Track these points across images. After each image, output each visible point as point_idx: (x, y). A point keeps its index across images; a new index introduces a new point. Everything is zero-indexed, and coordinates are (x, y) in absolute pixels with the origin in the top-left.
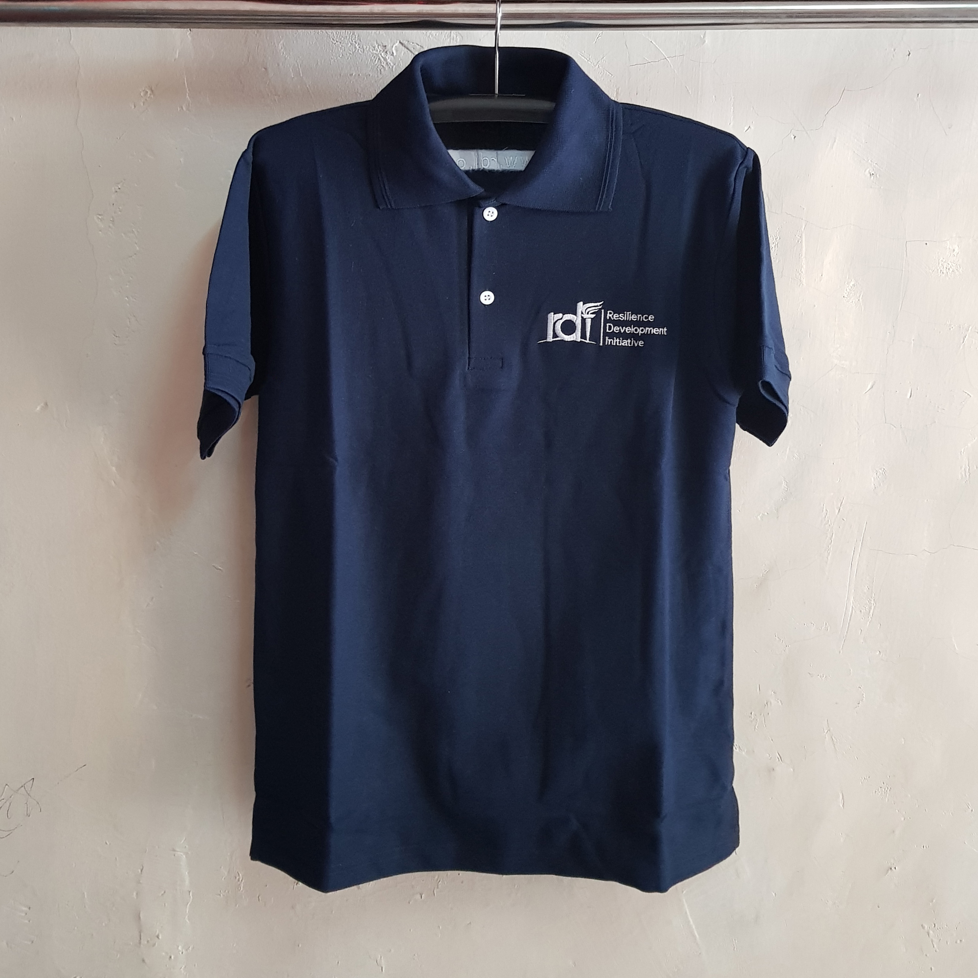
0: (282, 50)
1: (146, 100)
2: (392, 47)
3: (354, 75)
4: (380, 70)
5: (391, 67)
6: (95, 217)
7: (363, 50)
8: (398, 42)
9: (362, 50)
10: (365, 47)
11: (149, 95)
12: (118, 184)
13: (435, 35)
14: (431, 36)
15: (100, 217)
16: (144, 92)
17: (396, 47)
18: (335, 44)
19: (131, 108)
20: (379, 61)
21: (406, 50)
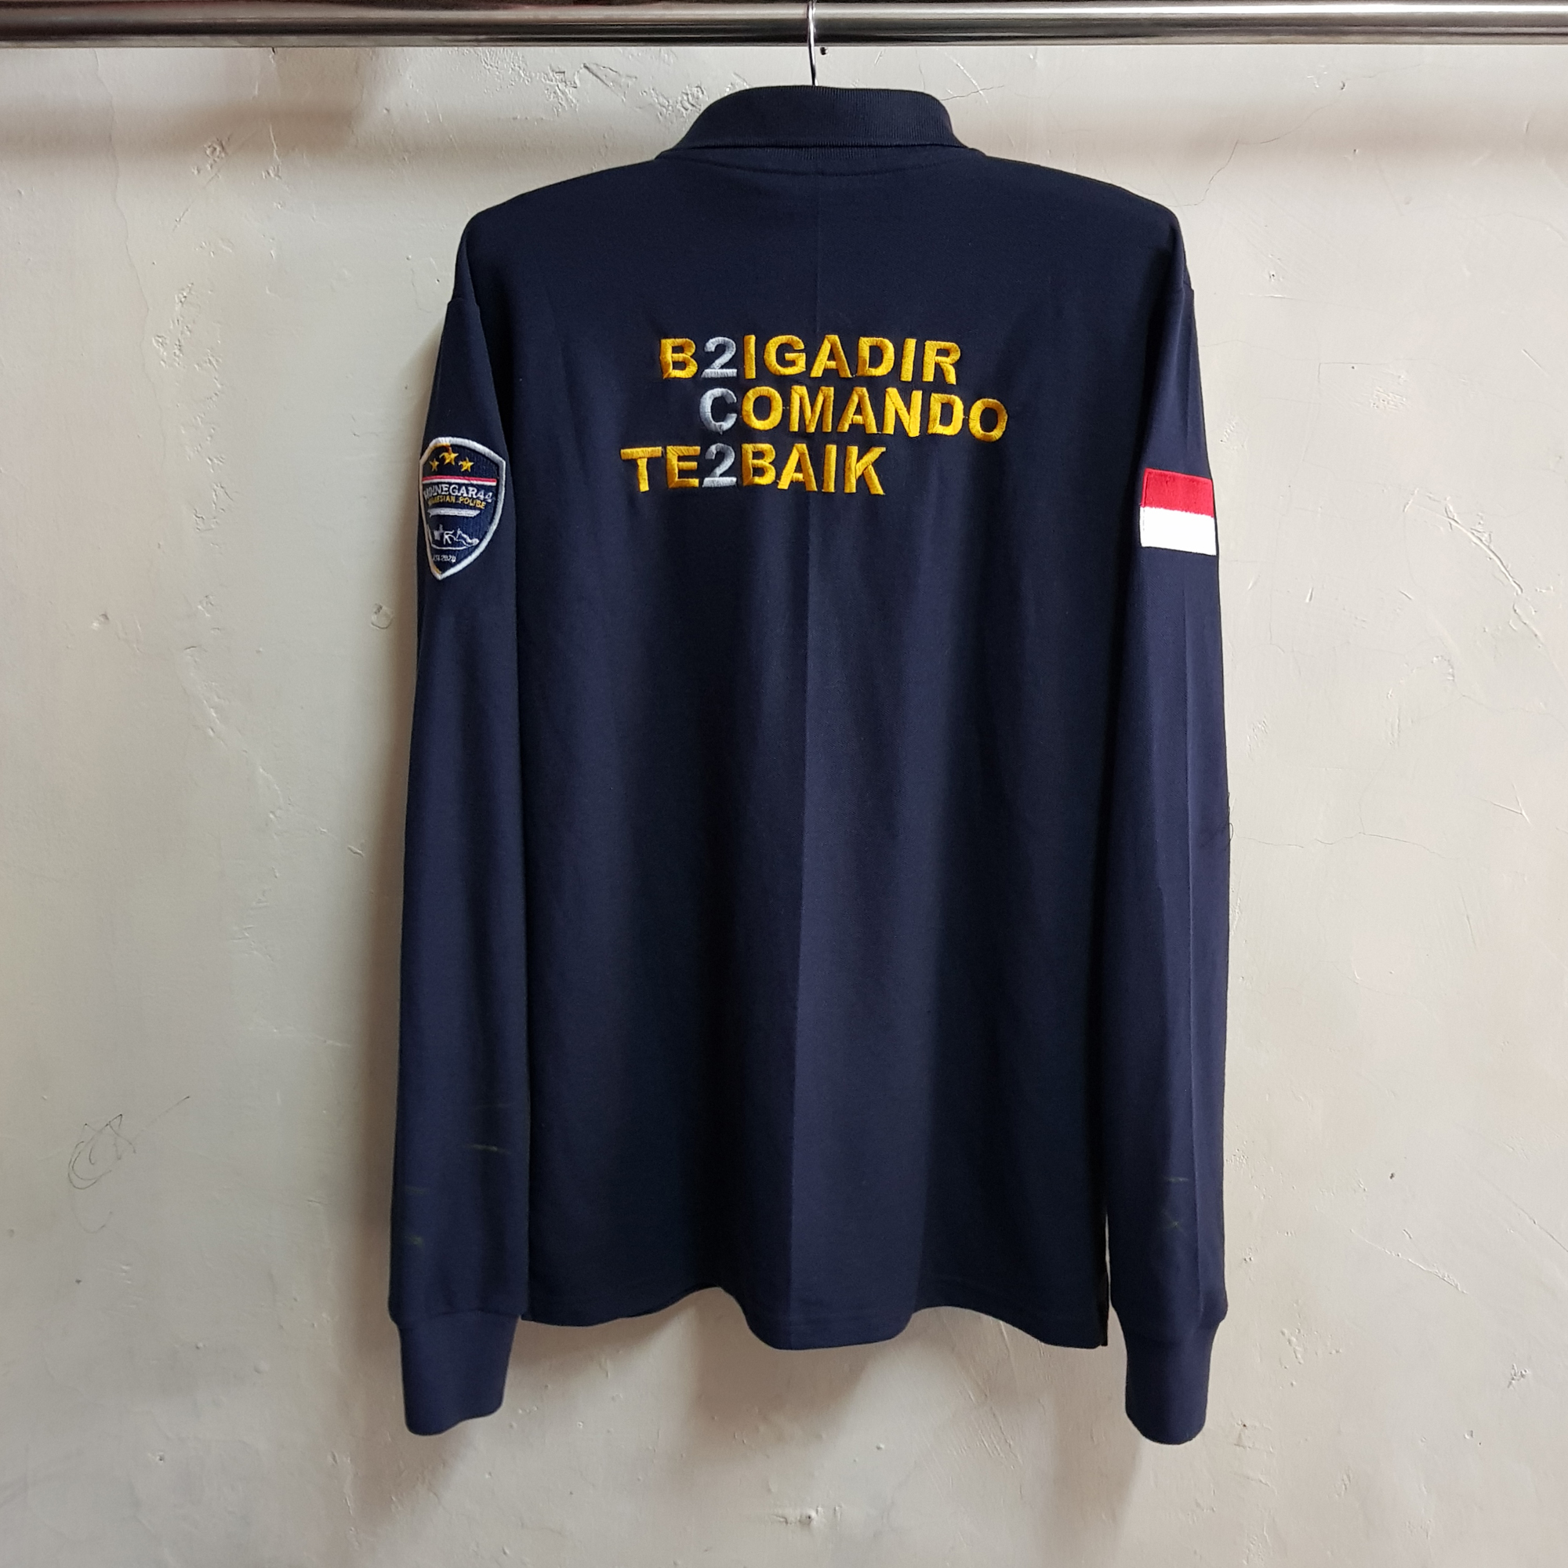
0: (411, 81)
1: (214, 160)
2: (574, 74)
3: (519, 117)
4: (558, 111)
5: (573, 105)
6: (154, 341)
7: (531, 78)
8: (582, 66)
9: (529, 80)
10: (534, 75)
11: (218, 153)
12: (183, 289)
13: (636, 55)
14: (630, 57)
15: (160, 340)
16: (211, 149)
17: (578, 72)
18: (489, 70)
19: (193, 173)
20: (556, 99)
21: (594, 77)
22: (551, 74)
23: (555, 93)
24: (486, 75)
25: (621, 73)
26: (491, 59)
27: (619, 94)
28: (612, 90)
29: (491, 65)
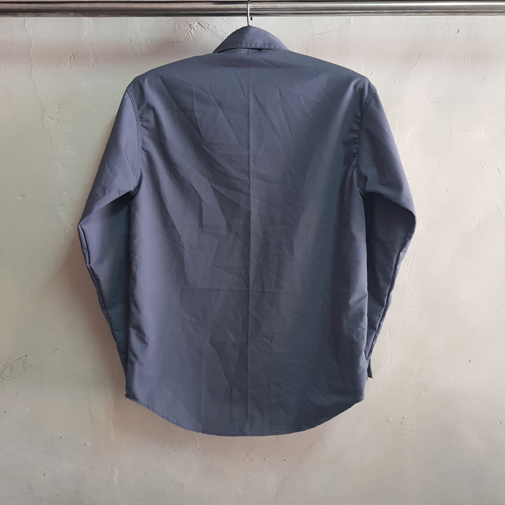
1: (71, 62)
2: (194, 25)
4: (188, 38)
5: (193, 36)
6: (48, 119)
8: (197, 23)
9: (179, 28)
10: (180, 26)
11: (72, 59)
15: (51, 118)
16: (70, 57)
17: (196, 25)
20: (188, 34)
21: (201, 27)
22: (186, 26)
23: (187, 32)
24: (164, 26)
25: (210, 25)
26: (166, 20)
27: (209, 32)
28: (207, 31)
29: (166, 23)
